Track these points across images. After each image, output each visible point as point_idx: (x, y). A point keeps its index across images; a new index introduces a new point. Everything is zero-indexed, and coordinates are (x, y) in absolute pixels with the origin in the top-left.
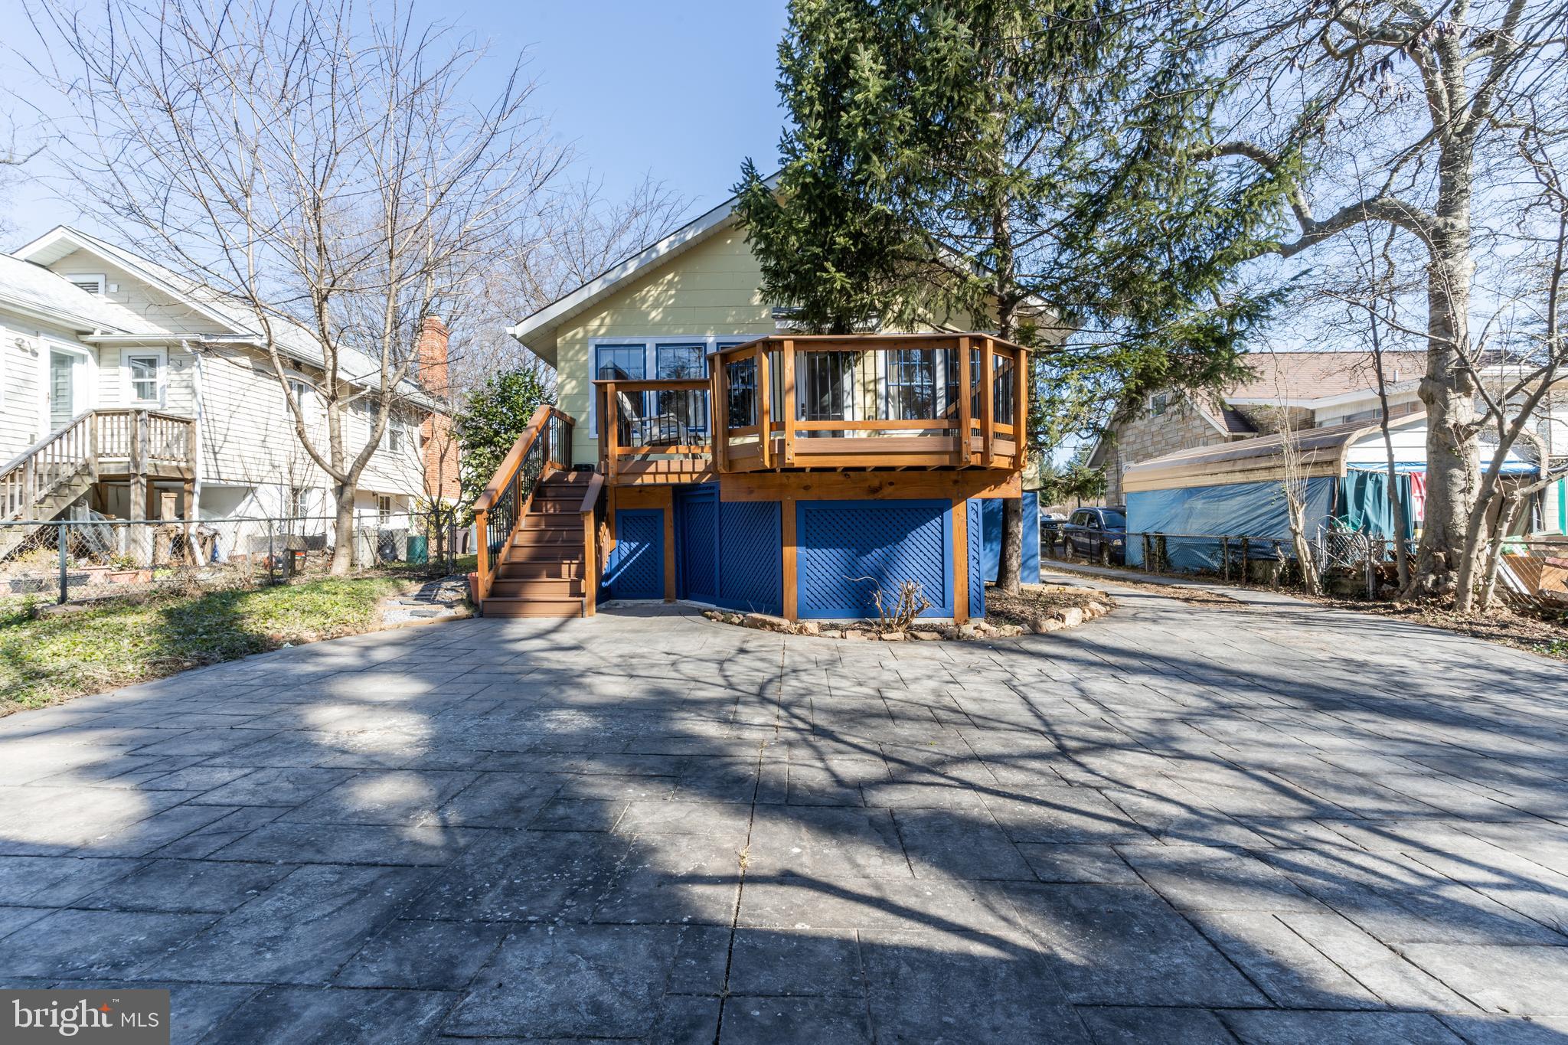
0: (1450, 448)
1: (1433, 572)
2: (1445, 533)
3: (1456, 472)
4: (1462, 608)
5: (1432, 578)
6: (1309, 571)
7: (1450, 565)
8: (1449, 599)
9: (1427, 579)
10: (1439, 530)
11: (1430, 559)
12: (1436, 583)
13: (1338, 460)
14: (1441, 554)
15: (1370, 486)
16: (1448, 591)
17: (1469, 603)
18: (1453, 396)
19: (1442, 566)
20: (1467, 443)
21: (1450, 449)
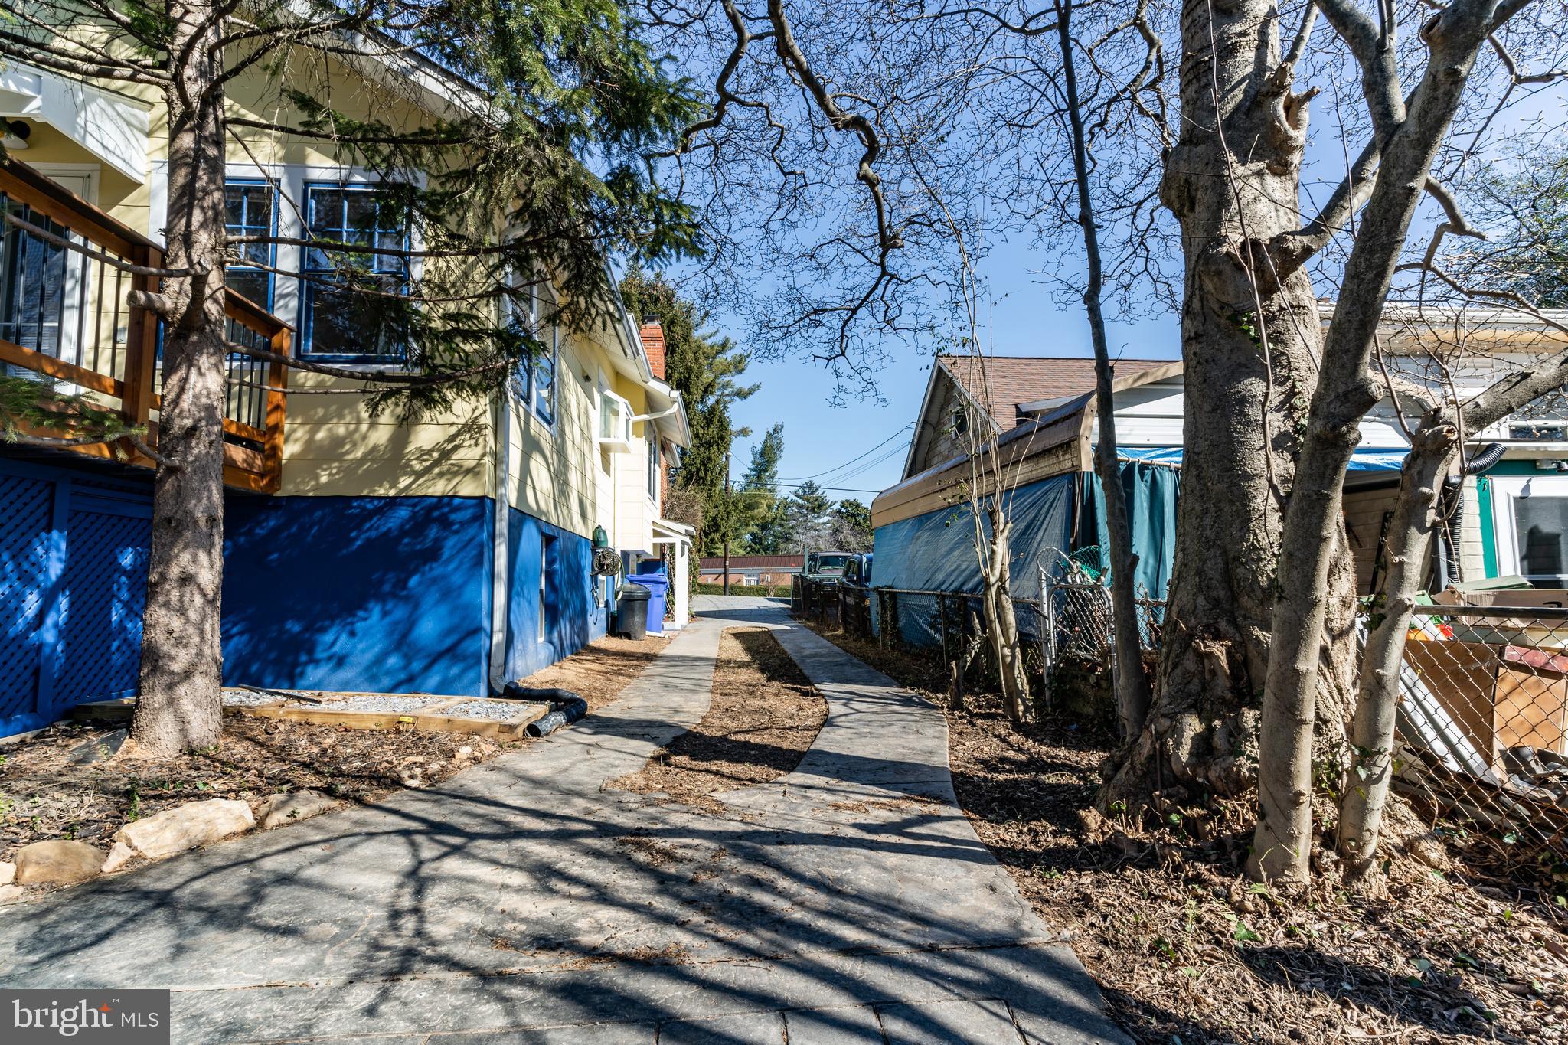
0: (1236, 317)
1: (1196, 708)
2: (1228, 578)
3: (1256, 387)
4: (1281, 865)
5: (1192, 726)
6: (1011, 666)
7: (1245, 691)
8: (1238, 812)
9: (1176, 731)
10: (1214, 569)
11: (1190, 663)
12: (1204, 746)
13: (1077, 438)
14: (1218, 649)
15: (1141, 490)
16: (1237, 786)
17: (1304, 846)
18: (1240, 170)
19: (1222, 686)
20: (1283, 297)
21: (1235, 319)
